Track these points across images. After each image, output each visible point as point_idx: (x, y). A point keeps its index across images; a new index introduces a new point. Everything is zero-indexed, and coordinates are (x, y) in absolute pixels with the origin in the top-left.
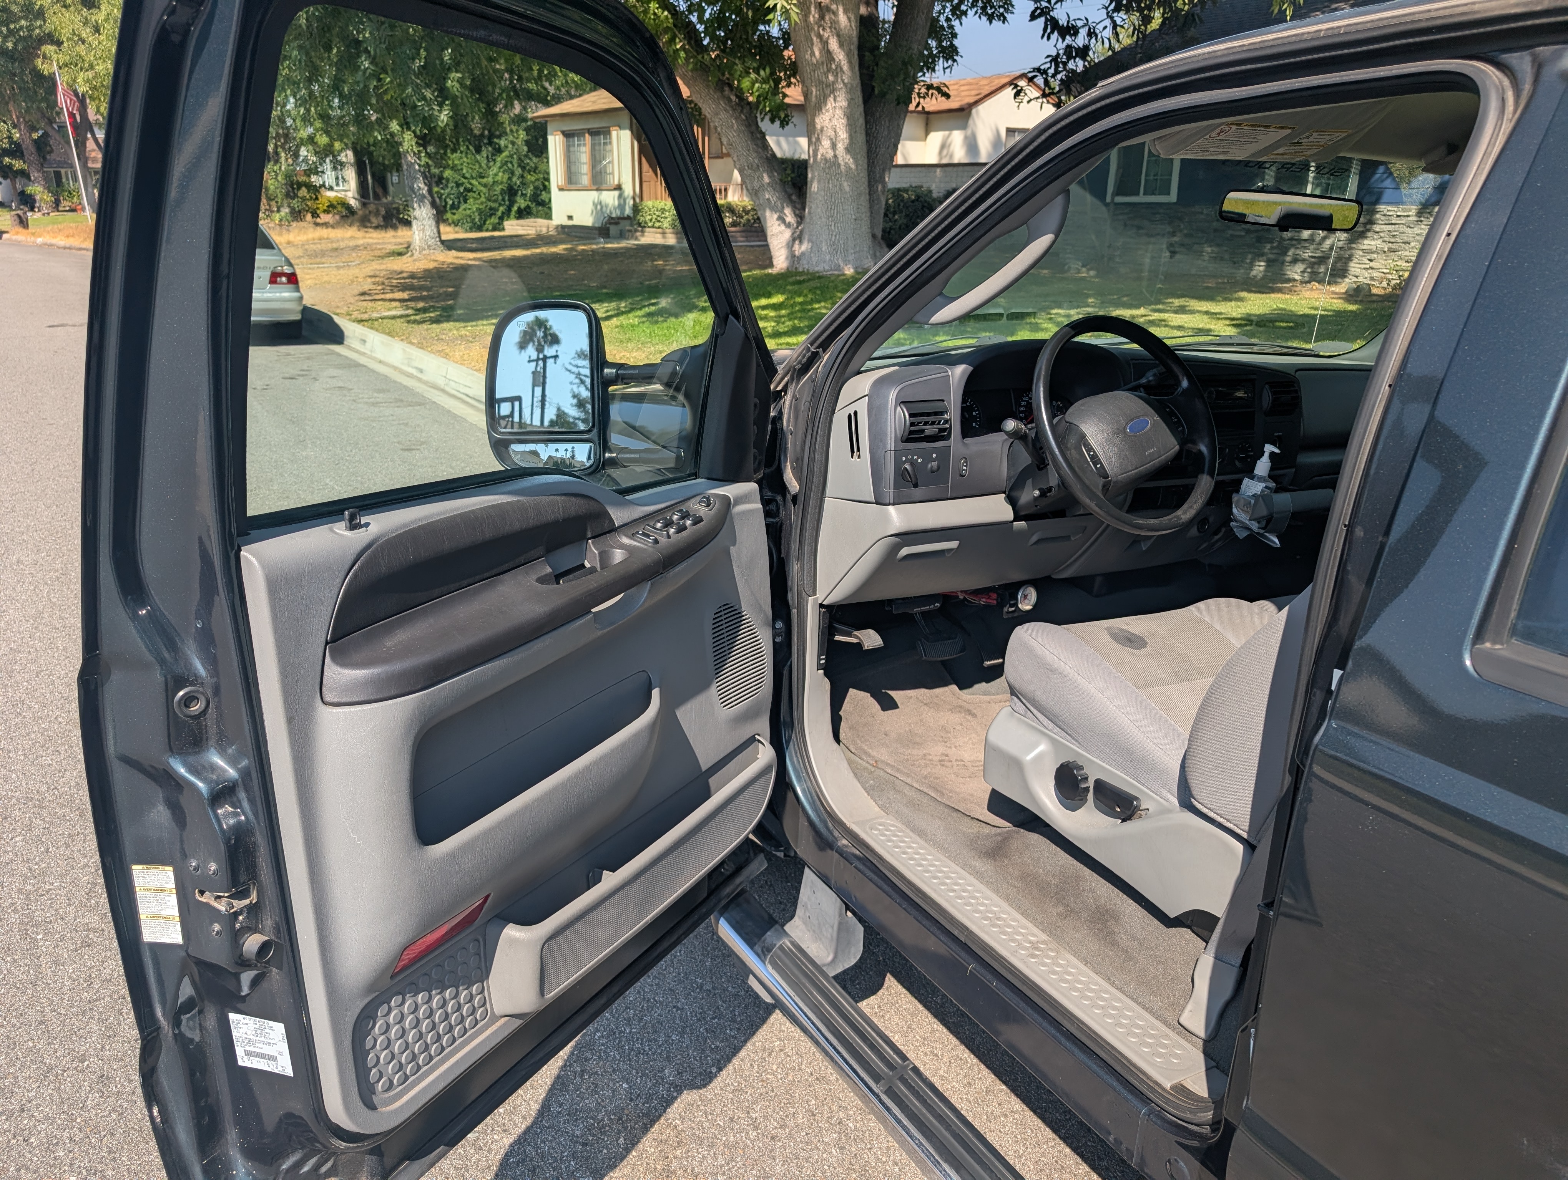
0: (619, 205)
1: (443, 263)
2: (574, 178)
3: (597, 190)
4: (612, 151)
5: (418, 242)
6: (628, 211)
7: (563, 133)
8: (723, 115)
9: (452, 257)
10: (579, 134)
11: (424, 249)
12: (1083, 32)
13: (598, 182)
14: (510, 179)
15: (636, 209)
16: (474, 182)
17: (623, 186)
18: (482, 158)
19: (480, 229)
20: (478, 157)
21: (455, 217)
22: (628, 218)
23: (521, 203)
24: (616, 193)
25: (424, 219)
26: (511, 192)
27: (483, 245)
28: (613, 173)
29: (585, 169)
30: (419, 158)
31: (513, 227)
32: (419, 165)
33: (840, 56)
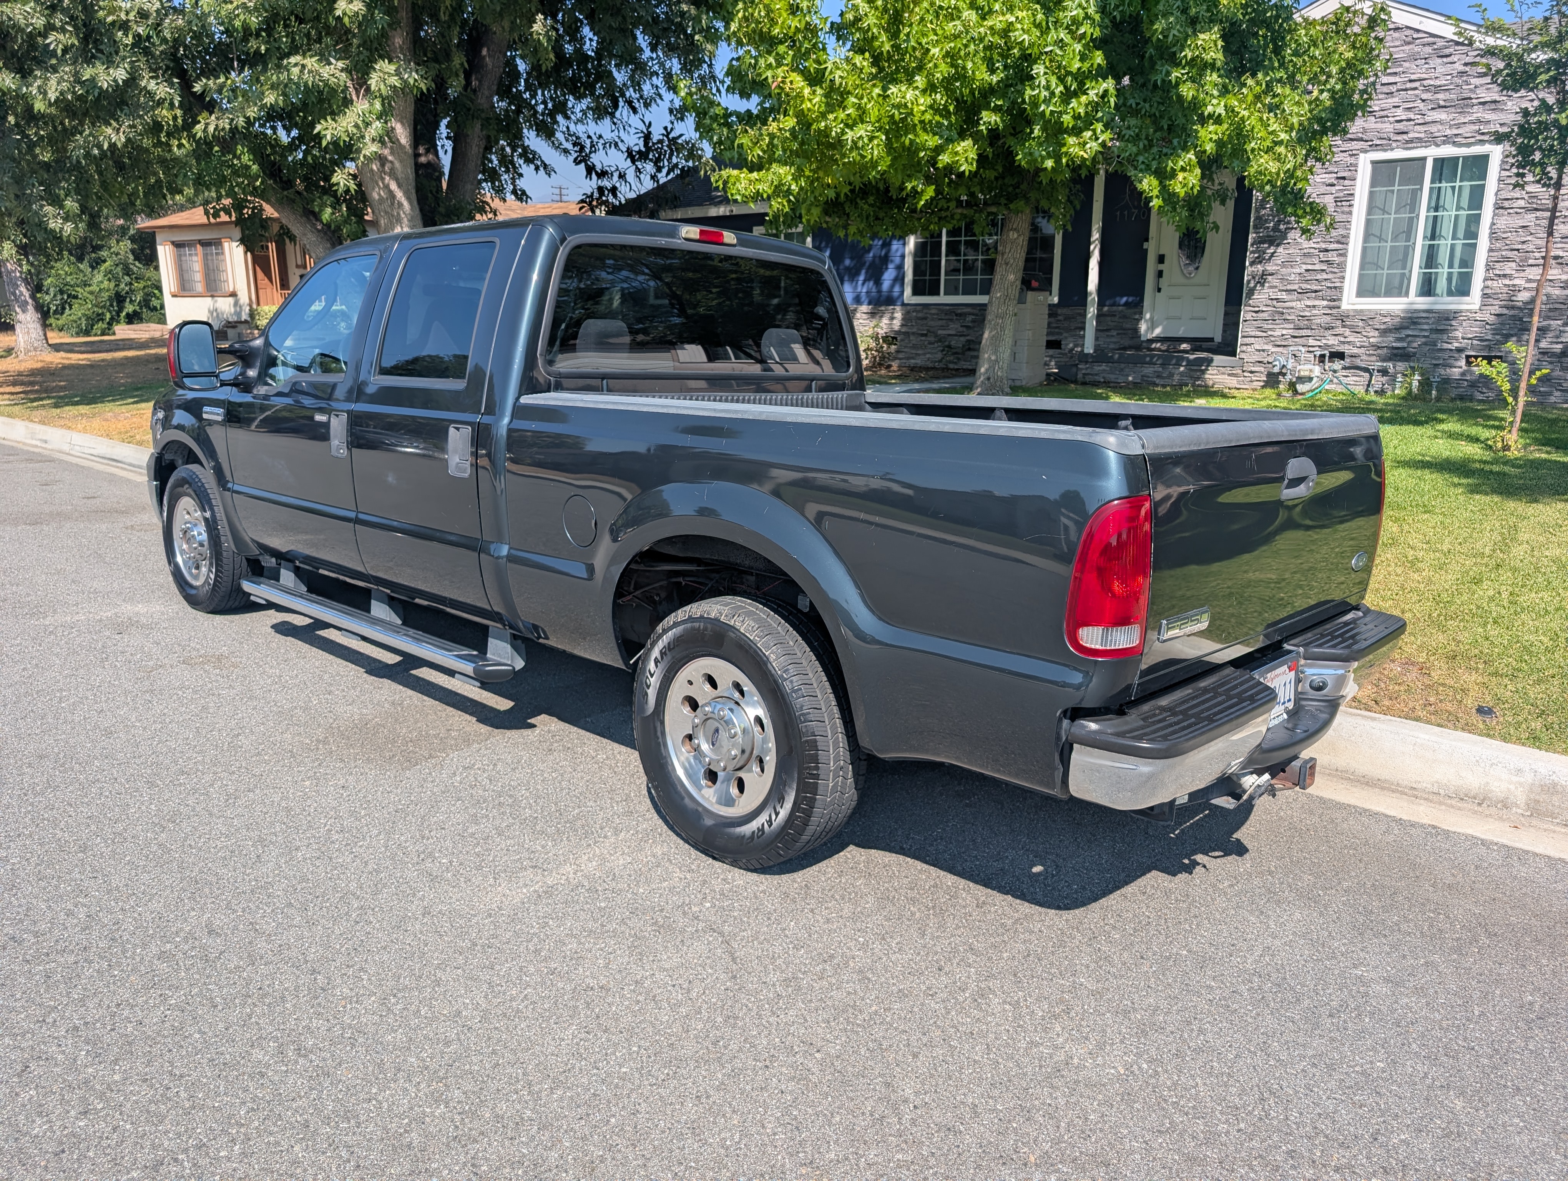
0: (235, 311)
1: (52, 363)
2: (187, 286)
3: (212, 296)
4: (224, 260)
5: (22, 344)
6: (244, 317)
7: (173, 243)
8: (310, 235)
9: (58, 359)
10: (190, 244)
11: (29, 351)
12: (616, 175)
13: (213, 288)
14: (117, 286)
15: (252, 314)
16: (78, 289)
17: (239, 293)
18: (84, 266)
19: (87, 333)
20: (81, 266)
21: (60, 322)
22: (246, 322)
23: (129, 308)
24: (231, 300)
25: (28, 322)
26: (119, 299)
27: (93, 348)
28: (227, 281)
29: (198, 277)
30: (21, 266)
31: (123, 331)
32: (21, 272)
33: (399, 195)
